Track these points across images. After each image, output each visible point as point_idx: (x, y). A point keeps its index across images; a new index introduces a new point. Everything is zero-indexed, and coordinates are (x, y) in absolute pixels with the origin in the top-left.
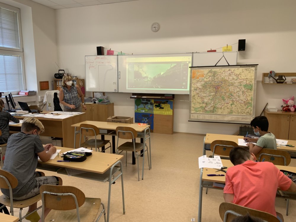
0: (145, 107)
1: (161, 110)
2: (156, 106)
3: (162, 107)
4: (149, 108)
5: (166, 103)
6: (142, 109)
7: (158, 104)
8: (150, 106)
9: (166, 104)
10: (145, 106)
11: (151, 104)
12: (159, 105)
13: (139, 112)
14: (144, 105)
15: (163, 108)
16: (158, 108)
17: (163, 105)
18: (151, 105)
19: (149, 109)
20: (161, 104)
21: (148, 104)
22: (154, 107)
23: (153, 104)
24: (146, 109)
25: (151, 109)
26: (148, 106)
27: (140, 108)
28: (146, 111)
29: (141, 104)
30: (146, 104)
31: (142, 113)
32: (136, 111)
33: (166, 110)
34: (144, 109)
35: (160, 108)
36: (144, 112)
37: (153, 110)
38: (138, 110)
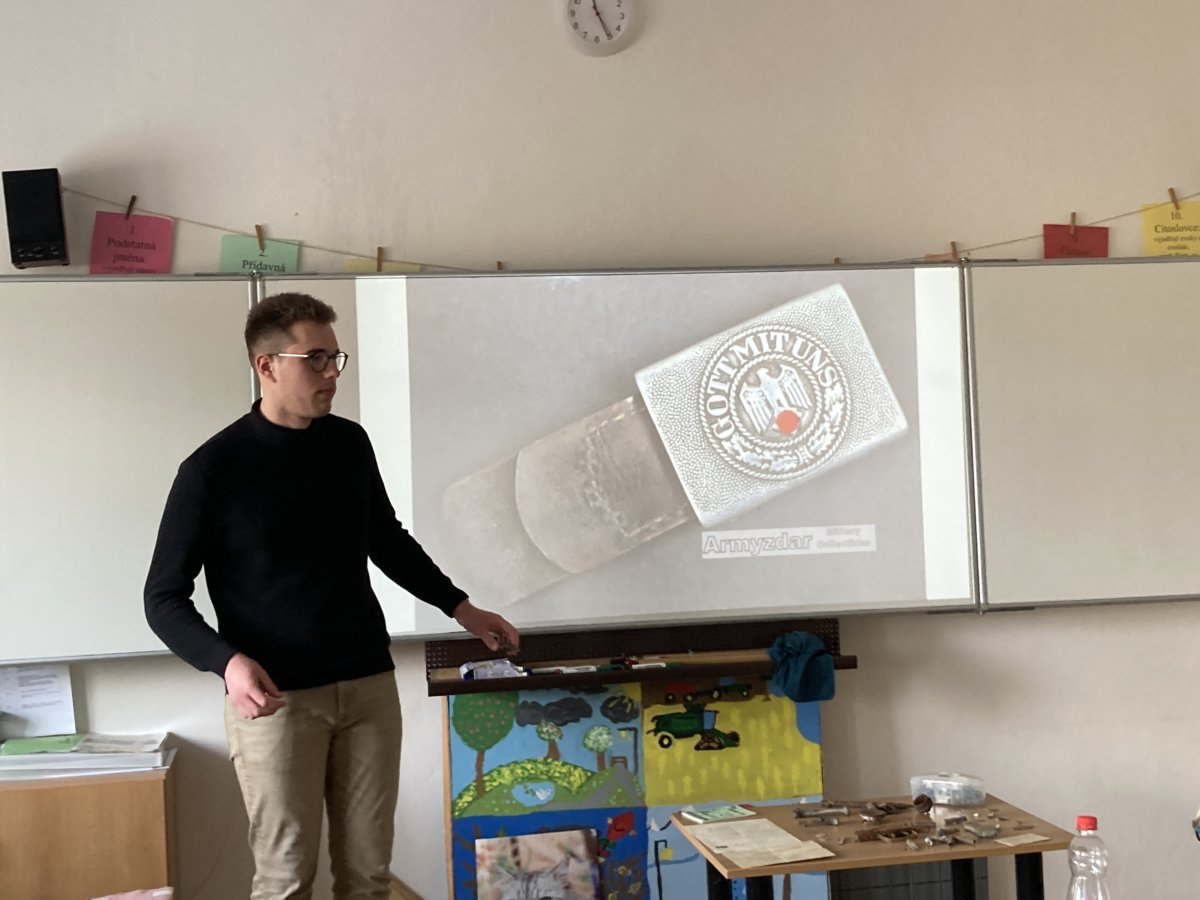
0: (554, 752)
1: (714, 756)
2: (662, 723)
3: (723, 727)
4: (601, 757)
5: (763, 691)
6: (532, 778)
7: (680, 709)
8: (601, 734)
9: (758, 700)
10: (552, 745)
11: (619, 713)
12: (696, 712)
13: (496, 812)
14: (548, 728)
15: (733, 740)
16: (683, 748)
17: (728, 716)
18: (615, 721)
19: (593, 766)
20: (710, 707)
21: (588, 714)
22: (650, 742)
23: (635, 714)
24: (564, 770)
25: (619, 765)
26: (587, 741)
27: (502, 766)
28: (572, 786)
29: (515, 724)
30: (564, 724)
31: (527, 812)
32: (467, 798)
33: (765, 751)
34: (548, 772)
35: (706, 744)
36: (550, 802)
37: (639, 770)
38: (487, 789)
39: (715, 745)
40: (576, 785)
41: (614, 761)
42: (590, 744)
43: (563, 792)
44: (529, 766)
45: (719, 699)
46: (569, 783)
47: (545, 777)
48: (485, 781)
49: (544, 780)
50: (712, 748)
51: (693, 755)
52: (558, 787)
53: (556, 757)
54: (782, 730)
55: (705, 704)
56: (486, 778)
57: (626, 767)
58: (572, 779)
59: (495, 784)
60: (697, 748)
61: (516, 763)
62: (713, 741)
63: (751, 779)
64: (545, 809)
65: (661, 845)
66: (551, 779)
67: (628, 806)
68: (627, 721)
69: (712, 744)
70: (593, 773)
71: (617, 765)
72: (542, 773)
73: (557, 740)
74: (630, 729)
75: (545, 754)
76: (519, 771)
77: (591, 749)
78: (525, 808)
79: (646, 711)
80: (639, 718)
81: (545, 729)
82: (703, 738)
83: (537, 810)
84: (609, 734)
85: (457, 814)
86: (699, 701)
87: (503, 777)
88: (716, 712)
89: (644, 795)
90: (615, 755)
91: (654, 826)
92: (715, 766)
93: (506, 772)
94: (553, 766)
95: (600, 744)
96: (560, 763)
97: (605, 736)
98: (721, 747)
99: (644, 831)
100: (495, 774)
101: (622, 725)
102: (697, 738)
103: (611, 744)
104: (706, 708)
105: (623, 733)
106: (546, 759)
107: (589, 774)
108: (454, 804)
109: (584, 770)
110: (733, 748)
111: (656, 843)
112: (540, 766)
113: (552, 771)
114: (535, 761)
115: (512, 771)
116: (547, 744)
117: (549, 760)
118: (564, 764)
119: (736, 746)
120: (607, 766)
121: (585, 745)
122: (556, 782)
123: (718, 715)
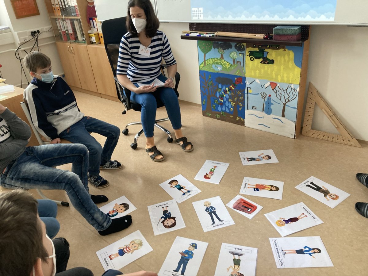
0: (222, 57)
1: (266, 66)
2: (251, 53)
3: (270, 57)
4: (234, 61)
5: (283, 47)
6: (217, 63)
7: (257, 50)
8: (234, 54)
9: (282, 50)
10: (222, 55)
11: (239, 48)
12: (262, 51)
13: (209, 70)
15: (272, 62)
16: (257, 62)
17: (272, 54)
18: (238, 51)
19: (232, 63)
20: (266, 50)
21: (231, 47)
22: (247, 58)
23: (244, 49)
24: (225, 62)
25: (239, 64)
26: (230, 55)
27: (210, 59)
28: (227, 67)
29: (213, 48)
30: (225, 49)
31: (216, 72)
32: (202, 66)
33: (282, 67)
34: (221, 62)
35: (264, 62)
36: (221, 71)
37: (244, 66)
38: (207, 64)
39: (267, 63)
40: (228, 67)
41: (237, 62)
42: (231, 56)
43: (224, 68)
44: (216, 60)
45: (269, 48)
46: (226, 66)
47: (220, 64)
48: (206, 62)
49: (219, 64)
50: (265, 63)
51: (260, 64)
52: (223, 67)
53: (223, 59)
54: (288, 61)
55: (264, 50)
56: (206, 61)
57: (241, 64)
58: (227, 65)
59: (208, 63)
60: (261, 62)
61: (213, 58)
62: (266, 61)
63: (277, 75)
64: (220, 72)
65: (249, 88)
66: (221, 64)
67: (241, 76)
68: (242, 51)
69: (265, 62)
70: (232, 65)
71: (238, 63)
72: (219, 62)
73: (223, 54)
74: (242, 54)
75: (220, 57)
76: (214, 61)
77: (232, 58)
78: (215, 71)
79: (247, 49)
80: (245, 51)
81: (220, 50)
82: (263, 60)
83: (218, 72)
84: (236, 54)
85: (200, 69)
86: (263, 48)
87: (210, 61)
88: (268, 52)
89: (245, 73)
90: (238, 61)
91: (247, 83)
92: (266, 69)
93: (211, 60)
94: (222, 61)
95: (234, 57)
96: (224, 61)
97: (235, 55)
98: (268, 63)
99: (245, 84)
100: (208, 60)
101: (240, 52)
102: (261, 60)
103: (237, 57)
104: (265, 51)
105: (240, 55)
106: (220, 59)
107: (231, 65)
108: (199, 67)
109: (229, 63)
110: (272, 65)
111: (248, 88)
112: (219, 60)
113: (222, 62)
114: (218, 59)
115: (212, 60)
116: (220, 55)
117: (221, 59)
118: (225, 61)
119: (273, 64)
120: (236, 64)
121: (230, 57)
122: (223, 65)
123: (268, 53)
